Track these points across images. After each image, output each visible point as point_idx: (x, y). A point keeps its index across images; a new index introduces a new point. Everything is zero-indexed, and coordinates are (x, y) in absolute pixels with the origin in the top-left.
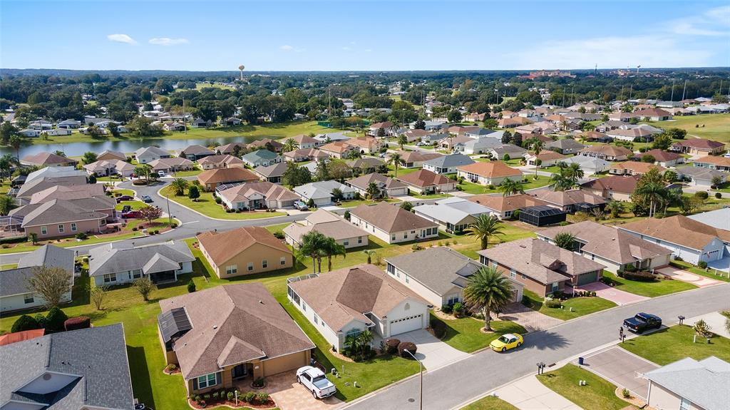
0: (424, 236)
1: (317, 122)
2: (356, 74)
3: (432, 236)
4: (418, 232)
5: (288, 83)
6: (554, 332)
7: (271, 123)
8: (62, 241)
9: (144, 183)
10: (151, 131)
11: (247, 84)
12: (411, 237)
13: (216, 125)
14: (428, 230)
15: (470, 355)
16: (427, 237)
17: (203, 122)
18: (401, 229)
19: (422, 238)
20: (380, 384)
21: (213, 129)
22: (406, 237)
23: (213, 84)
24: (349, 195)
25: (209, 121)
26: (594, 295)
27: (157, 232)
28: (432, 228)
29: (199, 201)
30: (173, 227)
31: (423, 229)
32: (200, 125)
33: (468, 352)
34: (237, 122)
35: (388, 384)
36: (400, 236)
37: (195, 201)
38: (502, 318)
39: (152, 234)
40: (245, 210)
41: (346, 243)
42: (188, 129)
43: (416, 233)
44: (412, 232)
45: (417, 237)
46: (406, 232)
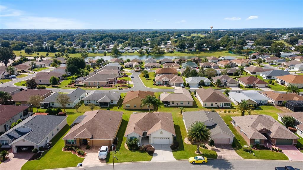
0: (222, 106)
1: (228, 51)
2: (269, 30)
3: (227, 107)
4: (219, 104)
5: (230, 34)
6: (231, 162)
7: (208, 51)
8: (93, 88)
9: (138, 71)
10: (160, 52)
11: (212, 34)
12: (215, 105)
13: (185, 51)
14: (224, 103)
15: (177, 161)
16: (224, 107)
17: (180, 49)
18: (210, 101)
19: (221, 107)
20: (126, 161)
21: (183, 53)
22: (212, 105)
23: (198, 34)
24: (208, 84)
25: (182, 49)
26: (281, 151)
27: (122, 89)
28: (227, 103)
29: (148, 79)
30: (129, 88)
31: (222, 103)
32: (179, 50)
33: (177, 159)
34: (194, 50)
35: (129, 162)
36: (209, 104)
37: (147, 79)
38: (212, 149)
39: (120, 89)
40: (160, 85)
41: (182, 104)
42: (174, 52)
43: (218, 104)
44: (215, 103)
45: (218, 106)
46: (212, 102)
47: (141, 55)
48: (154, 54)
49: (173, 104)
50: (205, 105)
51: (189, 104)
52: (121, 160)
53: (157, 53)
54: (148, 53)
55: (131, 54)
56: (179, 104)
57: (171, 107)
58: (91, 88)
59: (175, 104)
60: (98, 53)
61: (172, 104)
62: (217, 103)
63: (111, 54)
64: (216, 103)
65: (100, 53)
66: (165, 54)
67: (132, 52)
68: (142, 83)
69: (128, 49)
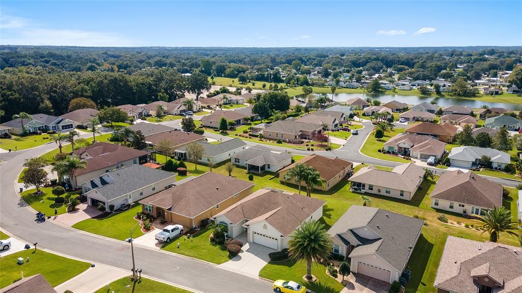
0: (476, 214)
8: (271, 141)
10: (466, 93)
12: (460, 210)
14: (482, 209)
15: (258, 278)
17: (517, 89)
18: (447, 199)
19: (473, 215)
24: (499, 166)
27: (312, 150)
30: (327, 150)
31: (476, 207)
32: (514, 91)
36: (444, 204)
37: (376, 140)
38: (344, 282)
39: (309, 150)
40: (392, 153)
41: (388, 192)
42: (502, 94)
43: (464, 208)
44: (460, 205)
45: (465, 212)
46: (453, 202)
47: (423, 96)
48: (451, 95)
49: (372, 189)
50: (436, 204)
51: (402, 195)
52: (182, 251)
53: (459, 95)
54: (438, 92)
55: (404, 93)
56: (383, 193)
57: (366, 194)
58: (268, 141)
59: (375, 191)
60: (345, 88)
61: (369, 189)
62: (463, 206)
63: (366, 91)
64: (462, 204)
65: (347, 88)
66: (477, 96)
67: (408, 89)
68: (361, 145)
69: (404, 83)
